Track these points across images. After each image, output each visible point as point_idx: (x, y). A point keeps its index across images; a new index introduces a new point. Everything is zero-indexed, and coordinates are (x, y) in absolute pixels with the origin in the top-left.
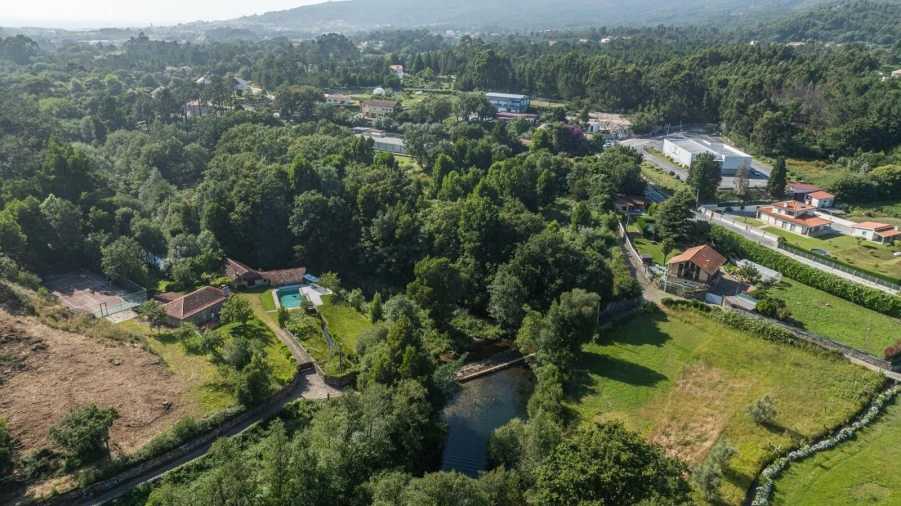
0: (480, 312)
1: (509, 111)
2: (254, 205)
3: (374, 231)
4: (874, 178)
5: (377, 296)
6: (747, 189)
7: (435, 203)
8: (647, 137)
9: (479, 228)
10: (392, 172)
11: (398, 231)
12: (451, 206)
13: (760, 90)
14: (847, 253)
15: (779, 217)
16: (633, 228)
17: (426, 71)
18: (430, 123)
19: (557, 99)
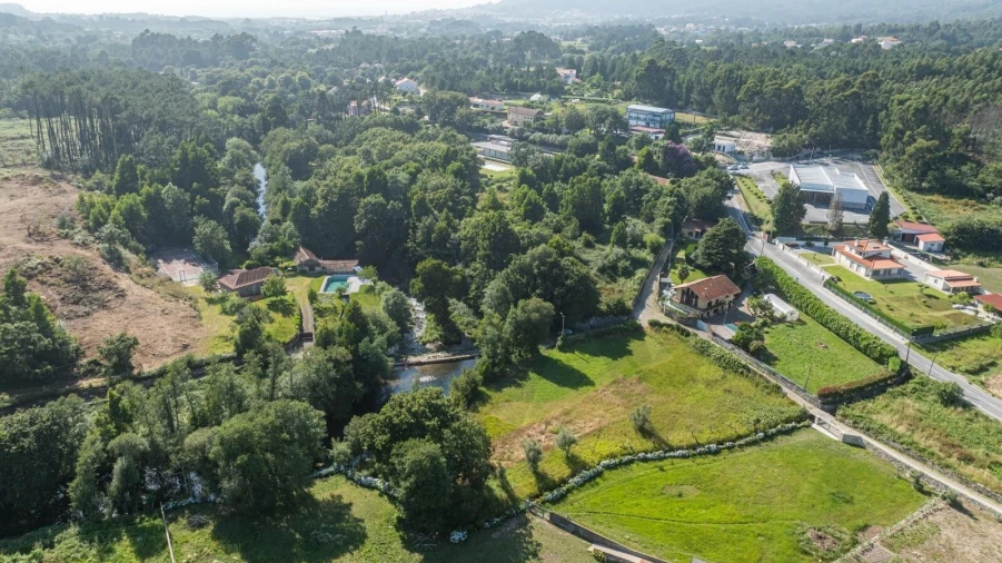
13: (923, 114)
14: (899, 300)
15: (849, 256)
16: (682, 254)
17: (596, 77)
18: (564, 134)
19: (709, 115)
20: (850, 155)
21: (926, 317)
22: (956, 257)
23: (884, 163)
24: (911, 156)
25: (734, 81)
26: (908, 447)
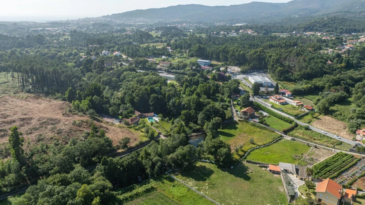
1: (205, 66)
2: (140, 97)
3: (170, 104)
4: (303, 88)
5: (173, 119)
6: (268, 91)
7: (184, 96)
9: (195, 104)
10: (173, 89)
11: (176, 104)
12: (189, 98)
13: (278, 61)
14: (288, 109)
15: (273, 99)
16: (235, 103)
17: (179, 50)
18: (181, 69)
19: (219, 61)
20: (260, 71)
21: (296, 112)
22: (295, 97)
23: (269, 73)
24: (278, 72)
25: (225, 51)
26: (304, 139)
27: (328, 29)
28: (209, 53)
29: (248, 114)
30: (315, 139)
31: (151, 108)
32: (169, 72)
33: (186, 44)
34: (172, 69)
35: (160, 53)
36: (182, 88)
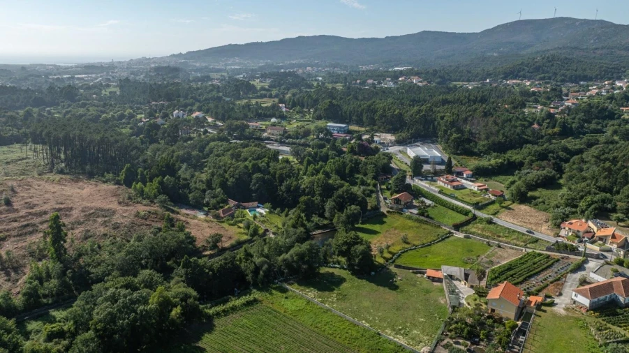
0: (322, 216)
1: (338, 133)
2: (236, 179)
3: (283, 188)
4: (491, 165)
5: (287, 209)
6: (435, 170)
7: (305, 177)
8: (401, 146)
9: (321, 186)
10: (288, 166)
11: (292, 188)
12: (311, 179)
13: (453, 124)
14: (464, 195)
15: (443, 182)
16: (384, 187)
17: (298, 108)
18: (301, 139)
19: (362, 126)
20: (426, 141)
21: (475, 200)
22: (477, 179)
23: (441, 144)
24: (452, 141)
25: (372, 110)
26: (483, 236)
27: (542, 75)
28: (345, 113)
29: (403, 203)
30: (499, 236)
31: (254, 195)
32: (282, 143)
33: (310, 100)
34: (287, 138)
35: (268, 113)
36: (301, 167)
